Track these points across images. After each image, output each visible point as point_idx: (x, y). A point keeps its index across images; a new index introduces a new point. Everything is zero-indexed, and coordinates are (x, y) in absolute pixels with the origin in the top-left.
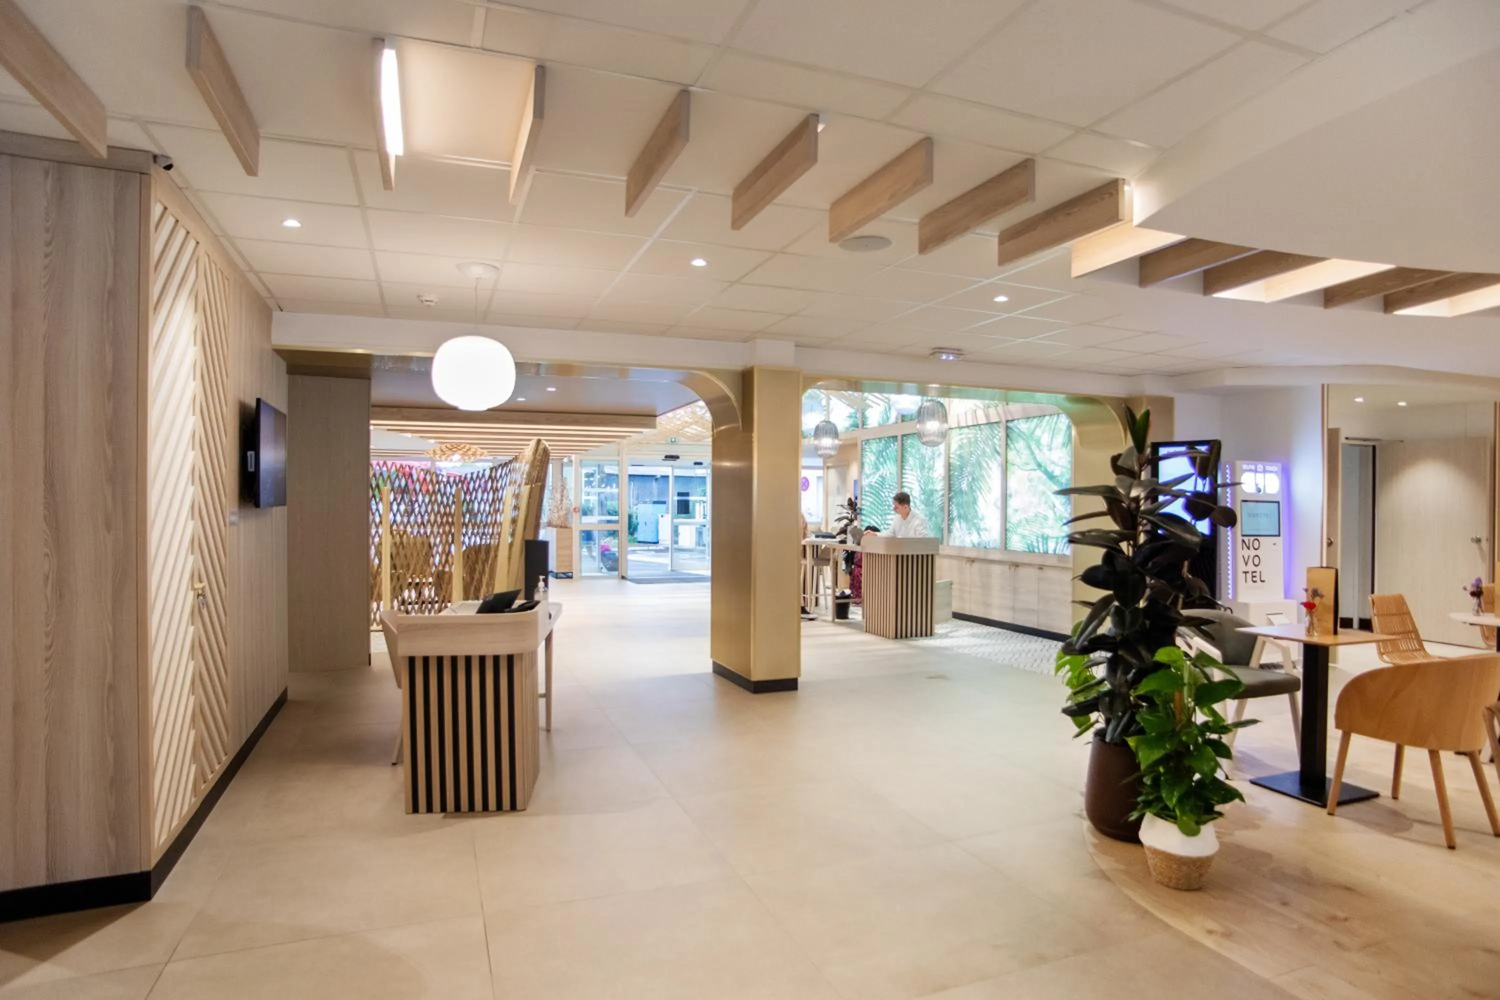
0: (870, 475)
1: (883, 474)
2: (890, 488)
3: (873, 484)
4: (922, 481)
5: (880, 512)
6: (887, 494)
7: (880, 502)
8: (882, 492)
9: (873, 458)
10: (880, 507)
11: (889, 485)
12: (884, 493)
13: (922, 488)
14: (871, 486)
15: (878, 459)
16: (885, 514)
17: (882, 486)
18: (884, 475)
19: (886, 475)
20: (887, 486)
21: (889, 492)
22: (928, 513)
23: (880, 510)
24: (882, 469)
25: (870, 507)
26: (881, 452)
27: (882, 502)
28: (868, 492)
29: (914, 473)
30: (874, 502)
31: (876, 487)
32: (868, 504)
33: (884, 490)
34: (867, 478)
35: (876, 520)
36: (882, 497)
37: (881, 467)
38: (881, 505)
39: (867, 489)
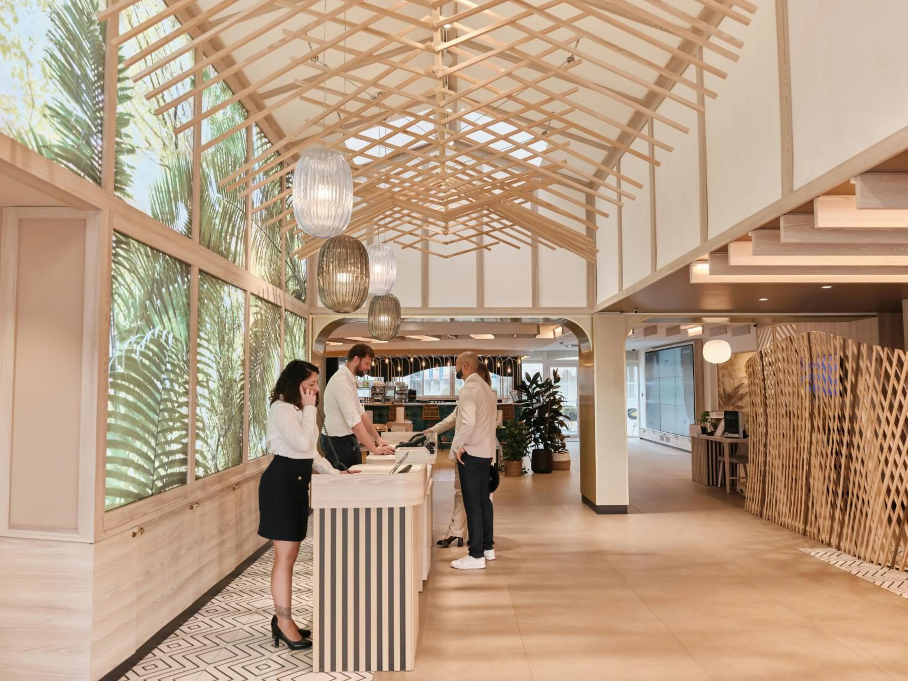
0: (130, 332)
1: (160, 336)
2: (174, 372)
3: (136, 356)
4: (221, 362)
5: (151, 427)
6: (168, 384)
7: (152, 403)
8: (159, 379)
9: (138, 291)
10: (152, 415)
11: (173, 364)
12: (162, 383)
13: (220, 376)
14: (130, 362)
15: (149, 296)
16: (164, 431)
17: (158, 367)
18: (162, 341)
19: (167, 341)
20: (169, 367)
21: (172, 381)
22: (226, 418)
23: (152, 421)
24: (159, 327)
25: (125, 417)
26: (159, 283)
27: (159, 404)
28: (123, 377)
29: (211, 347)
30: (139, 404)
31: (143, 365)
32: (122, 410)
33: (164, 376)
34: (122, 340)
35: (145, 449)
36: (157, 390)
37: (156, 319)
38: (156, 413)
39: (120, 369)
